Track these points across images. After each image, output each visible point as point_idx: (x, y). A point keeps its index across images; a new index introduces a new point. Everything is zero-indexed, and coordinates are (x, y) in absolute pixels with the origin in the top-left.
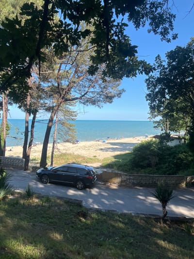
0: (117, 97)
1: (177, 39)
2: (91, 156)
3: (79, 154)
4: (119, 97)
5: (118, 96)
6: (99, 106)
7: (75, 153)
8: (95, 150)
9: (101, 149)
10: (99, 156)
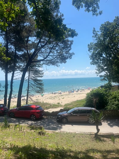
0: (69, 59)
1: (102, 14)
2: (56, 103)
3: (47, 102)
4: (71, 58)
5: (69, 57)
6: (57, 66)
7: (44, 102)
8: (59, 99)
9: (63, 98)
10: (62, 103)
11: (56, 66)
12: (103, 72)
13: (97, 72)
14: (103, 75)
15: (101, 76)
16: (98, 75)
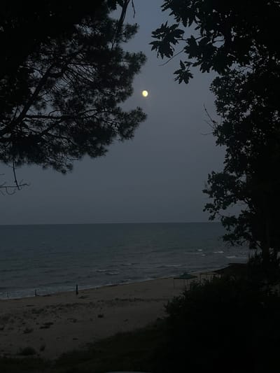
8: (25, 332)
9: (48, 325)
10: (42, 349)
11: (50, 168)
12: (238, 201)
13: (212, 201)
14: (237, 217)
15: (228, 221)
16: (212, 218)
